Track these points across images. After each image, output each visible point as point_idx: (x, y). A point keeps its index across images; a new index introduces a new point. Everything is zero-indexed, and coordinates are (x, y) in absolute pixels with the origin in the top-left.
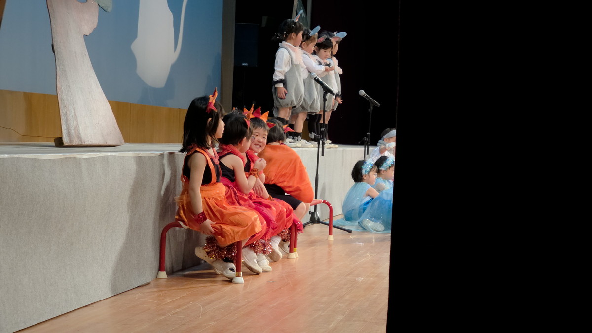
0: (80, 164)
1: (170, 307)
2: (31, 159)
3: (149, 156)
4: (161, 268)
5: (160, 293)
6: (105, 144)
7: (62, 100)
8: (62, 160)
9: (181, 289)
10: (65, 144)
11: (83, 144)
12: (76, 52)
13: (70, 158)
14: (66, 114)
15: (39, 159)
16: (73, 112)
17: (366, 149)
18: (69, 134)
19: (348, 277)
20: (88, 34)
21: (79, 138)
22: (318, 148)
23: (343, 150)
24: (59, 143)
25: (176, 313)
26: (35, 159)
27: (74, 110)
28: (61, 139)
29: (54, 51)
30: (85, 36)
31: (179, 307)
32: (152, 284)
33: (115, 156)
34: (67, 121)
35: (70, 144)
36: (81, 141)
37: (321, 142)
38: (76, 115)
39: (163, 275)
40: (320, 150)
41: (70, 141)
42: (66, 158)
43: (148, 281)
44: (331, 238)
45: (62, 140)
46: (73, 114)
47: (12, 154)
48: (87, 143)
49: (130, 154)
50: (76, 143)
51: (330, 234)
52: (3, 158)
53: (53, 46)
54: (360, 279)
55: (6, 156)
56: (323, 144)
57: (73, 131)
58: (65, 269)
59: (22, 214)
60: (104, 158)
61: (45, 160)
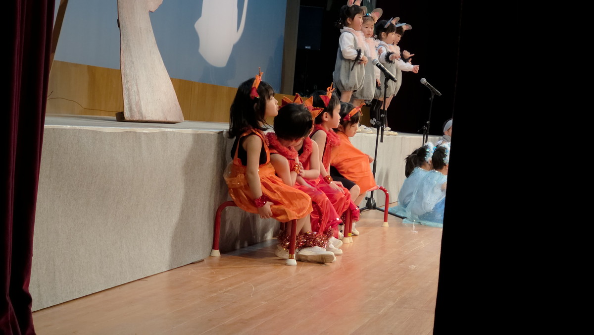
0: (140, 138)
1: (222, 284)
2: (93, 131)
3: (207, 134)
4: (214, 247)
5: (213, 271)
6: (166, 121)
7: (126, 75)
8: (122, 134)
9: (234, 268)
10: (127, 119)
11: (144, 119)
12: (140, 28)
13: (130, 132)
14: (128, 89)
15: (100, 132)
16: (135, 87)
17: (425, 137)
18: (130, 108)
19: (401, 264)
20: (153, 10)
21: (141, 113)
22: (378, 134)
23: (402, 138)
24: (121, 117)
25: (228, 291)
26: (96, 132)
27: (137, 86)
28: (122, 113)
29: (119, 26)
30: (151, 12)
31: (231, 285)
32: (205, 261)
33: (174, 133)
34: (129, 96)
35: (132, 119)
36: (142, 116)
37: (380, 128)
38: (138, 90)
39: (217, 253)
40: (380, 136)
41: (132, 116)
42: (127, 132)
43: (201, 258)
44: (386, 224)
45: (123, 115)
46: (135, 89)
47: (74, 125)
48: (147, 119)
49: (190, 131)
50: (137, 118)
51: (385, 220)
52: (65, 129)
53: (118, 21)
54: (413, 267)
55: (69, 127)
56: (383, 130)
57: (134, 106)
58: (121, 242)
59: (81, 185)
60: (164, 133)
61: (106, 133)
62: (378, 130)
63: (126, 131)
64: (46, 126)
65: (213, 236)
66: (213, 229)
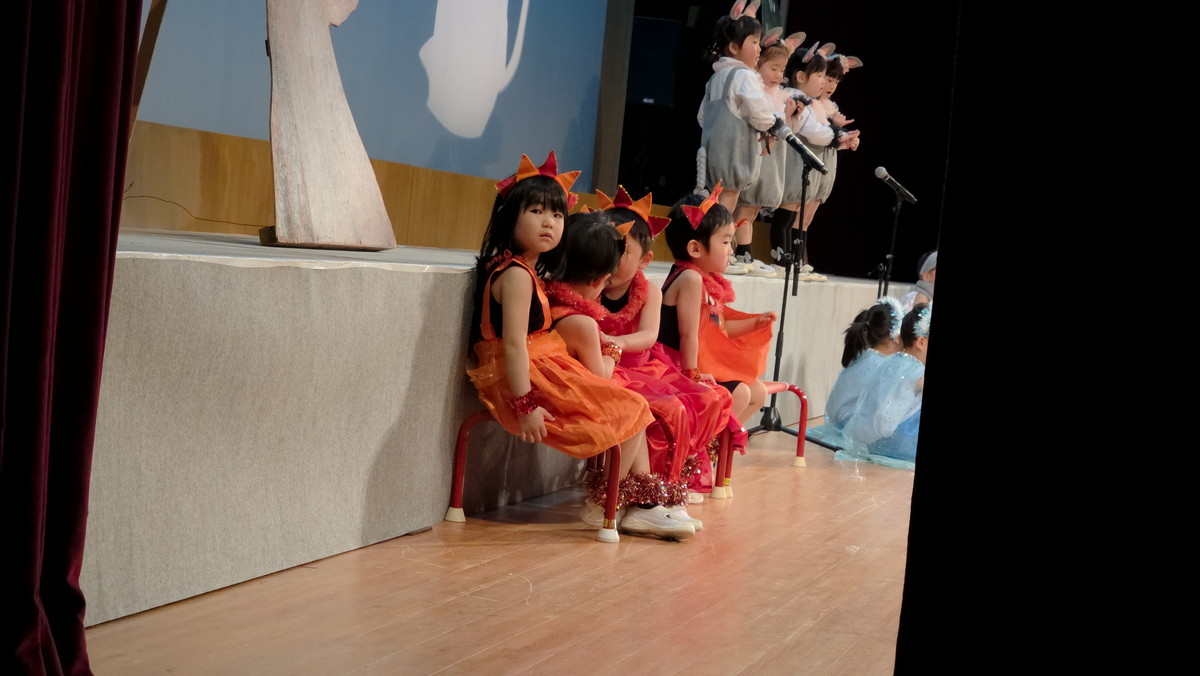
0: (307, 281)
1: (468, 578)
2: (213, 266)
3: (444, 275)
4: (453, 503)
5: (449, 551)
6: (359, 245)
7: (280, 151)
8: (272, 270)
9: (492, 545)
10: (280, 240)
11: (316, 242)
12: (312, 58)
13: (289, 268)
14: (285, 181)
15: (227, 267)
16: (300, 176)
17: (883, 286)
18: (289, 220)
19: (829, 543)
20: (338, 22)
21: (309, 229)
22: (787, 279)
23: (836, 287)
24: (269, 238)
25: (480, 593)
26: (220, 266)
28: (272, 229)
29: (269, 54)
30: (333, 26)
31: (486, 580)
32: (434, 529)
33: (375, 271)
34: (287, 194)
35: (291, 241)
36: (312, 236)
37: (792, 267)
38: (304, 183)
39: (458, 515)
40: (791, 283)
41: (291, 234)
42: (281, 268)
43: (426, 525)
44: (801, 462)
45: (274, 233)
46: (300, 181)
47: (175, 252)
48: (322, 241)
50: (301, 239)
51: (800, 452)
52: (158, 260)
53: (267, 42)
54: (854, 549)
55: (165, 256)
56: (797, 271)
57: (296, 215)
58: (266, 489)
59: (187, 373)
60: (356, 273)
61: (241, 270)
62: (788, 271)
63: (279, 265)
64: (119, 254)
65: (450, 480)
66: (451, 466)
